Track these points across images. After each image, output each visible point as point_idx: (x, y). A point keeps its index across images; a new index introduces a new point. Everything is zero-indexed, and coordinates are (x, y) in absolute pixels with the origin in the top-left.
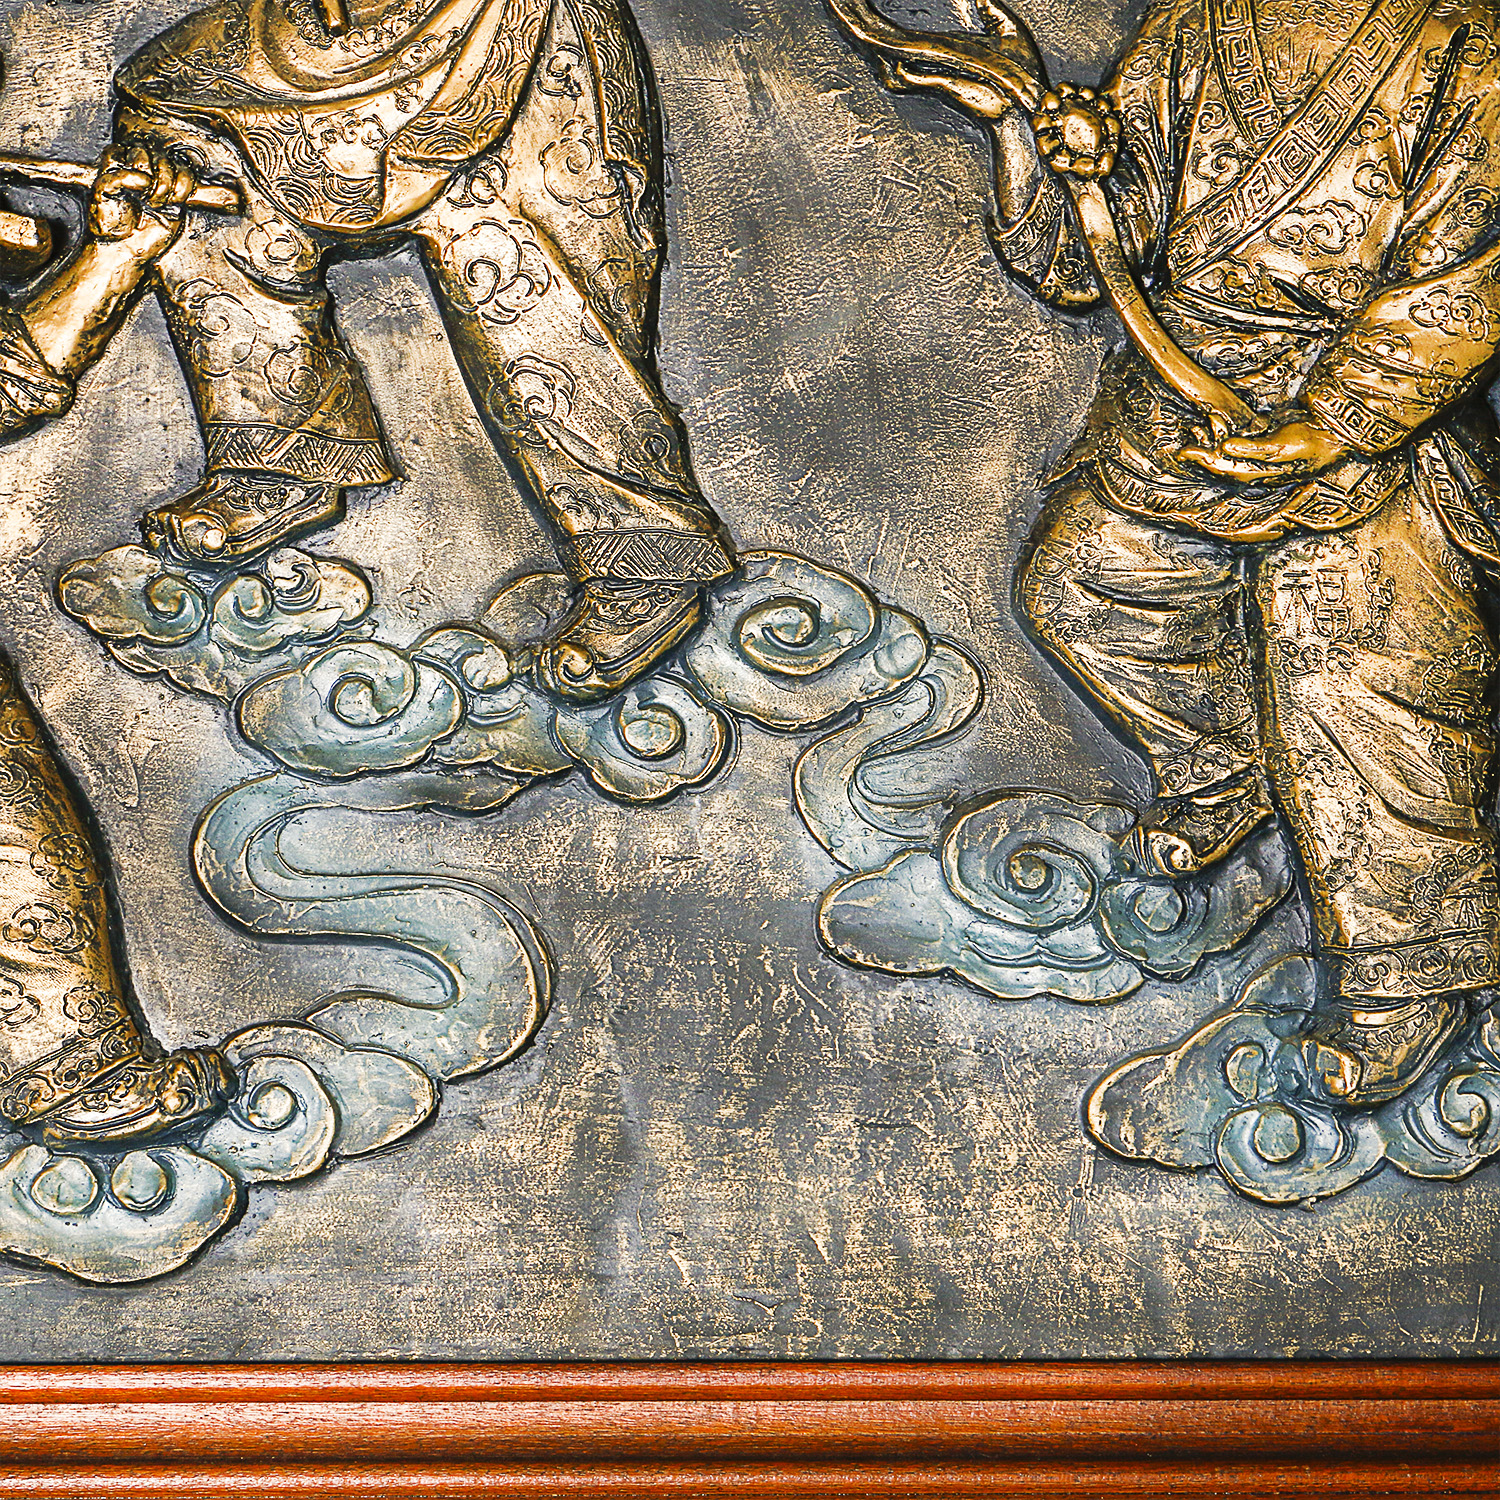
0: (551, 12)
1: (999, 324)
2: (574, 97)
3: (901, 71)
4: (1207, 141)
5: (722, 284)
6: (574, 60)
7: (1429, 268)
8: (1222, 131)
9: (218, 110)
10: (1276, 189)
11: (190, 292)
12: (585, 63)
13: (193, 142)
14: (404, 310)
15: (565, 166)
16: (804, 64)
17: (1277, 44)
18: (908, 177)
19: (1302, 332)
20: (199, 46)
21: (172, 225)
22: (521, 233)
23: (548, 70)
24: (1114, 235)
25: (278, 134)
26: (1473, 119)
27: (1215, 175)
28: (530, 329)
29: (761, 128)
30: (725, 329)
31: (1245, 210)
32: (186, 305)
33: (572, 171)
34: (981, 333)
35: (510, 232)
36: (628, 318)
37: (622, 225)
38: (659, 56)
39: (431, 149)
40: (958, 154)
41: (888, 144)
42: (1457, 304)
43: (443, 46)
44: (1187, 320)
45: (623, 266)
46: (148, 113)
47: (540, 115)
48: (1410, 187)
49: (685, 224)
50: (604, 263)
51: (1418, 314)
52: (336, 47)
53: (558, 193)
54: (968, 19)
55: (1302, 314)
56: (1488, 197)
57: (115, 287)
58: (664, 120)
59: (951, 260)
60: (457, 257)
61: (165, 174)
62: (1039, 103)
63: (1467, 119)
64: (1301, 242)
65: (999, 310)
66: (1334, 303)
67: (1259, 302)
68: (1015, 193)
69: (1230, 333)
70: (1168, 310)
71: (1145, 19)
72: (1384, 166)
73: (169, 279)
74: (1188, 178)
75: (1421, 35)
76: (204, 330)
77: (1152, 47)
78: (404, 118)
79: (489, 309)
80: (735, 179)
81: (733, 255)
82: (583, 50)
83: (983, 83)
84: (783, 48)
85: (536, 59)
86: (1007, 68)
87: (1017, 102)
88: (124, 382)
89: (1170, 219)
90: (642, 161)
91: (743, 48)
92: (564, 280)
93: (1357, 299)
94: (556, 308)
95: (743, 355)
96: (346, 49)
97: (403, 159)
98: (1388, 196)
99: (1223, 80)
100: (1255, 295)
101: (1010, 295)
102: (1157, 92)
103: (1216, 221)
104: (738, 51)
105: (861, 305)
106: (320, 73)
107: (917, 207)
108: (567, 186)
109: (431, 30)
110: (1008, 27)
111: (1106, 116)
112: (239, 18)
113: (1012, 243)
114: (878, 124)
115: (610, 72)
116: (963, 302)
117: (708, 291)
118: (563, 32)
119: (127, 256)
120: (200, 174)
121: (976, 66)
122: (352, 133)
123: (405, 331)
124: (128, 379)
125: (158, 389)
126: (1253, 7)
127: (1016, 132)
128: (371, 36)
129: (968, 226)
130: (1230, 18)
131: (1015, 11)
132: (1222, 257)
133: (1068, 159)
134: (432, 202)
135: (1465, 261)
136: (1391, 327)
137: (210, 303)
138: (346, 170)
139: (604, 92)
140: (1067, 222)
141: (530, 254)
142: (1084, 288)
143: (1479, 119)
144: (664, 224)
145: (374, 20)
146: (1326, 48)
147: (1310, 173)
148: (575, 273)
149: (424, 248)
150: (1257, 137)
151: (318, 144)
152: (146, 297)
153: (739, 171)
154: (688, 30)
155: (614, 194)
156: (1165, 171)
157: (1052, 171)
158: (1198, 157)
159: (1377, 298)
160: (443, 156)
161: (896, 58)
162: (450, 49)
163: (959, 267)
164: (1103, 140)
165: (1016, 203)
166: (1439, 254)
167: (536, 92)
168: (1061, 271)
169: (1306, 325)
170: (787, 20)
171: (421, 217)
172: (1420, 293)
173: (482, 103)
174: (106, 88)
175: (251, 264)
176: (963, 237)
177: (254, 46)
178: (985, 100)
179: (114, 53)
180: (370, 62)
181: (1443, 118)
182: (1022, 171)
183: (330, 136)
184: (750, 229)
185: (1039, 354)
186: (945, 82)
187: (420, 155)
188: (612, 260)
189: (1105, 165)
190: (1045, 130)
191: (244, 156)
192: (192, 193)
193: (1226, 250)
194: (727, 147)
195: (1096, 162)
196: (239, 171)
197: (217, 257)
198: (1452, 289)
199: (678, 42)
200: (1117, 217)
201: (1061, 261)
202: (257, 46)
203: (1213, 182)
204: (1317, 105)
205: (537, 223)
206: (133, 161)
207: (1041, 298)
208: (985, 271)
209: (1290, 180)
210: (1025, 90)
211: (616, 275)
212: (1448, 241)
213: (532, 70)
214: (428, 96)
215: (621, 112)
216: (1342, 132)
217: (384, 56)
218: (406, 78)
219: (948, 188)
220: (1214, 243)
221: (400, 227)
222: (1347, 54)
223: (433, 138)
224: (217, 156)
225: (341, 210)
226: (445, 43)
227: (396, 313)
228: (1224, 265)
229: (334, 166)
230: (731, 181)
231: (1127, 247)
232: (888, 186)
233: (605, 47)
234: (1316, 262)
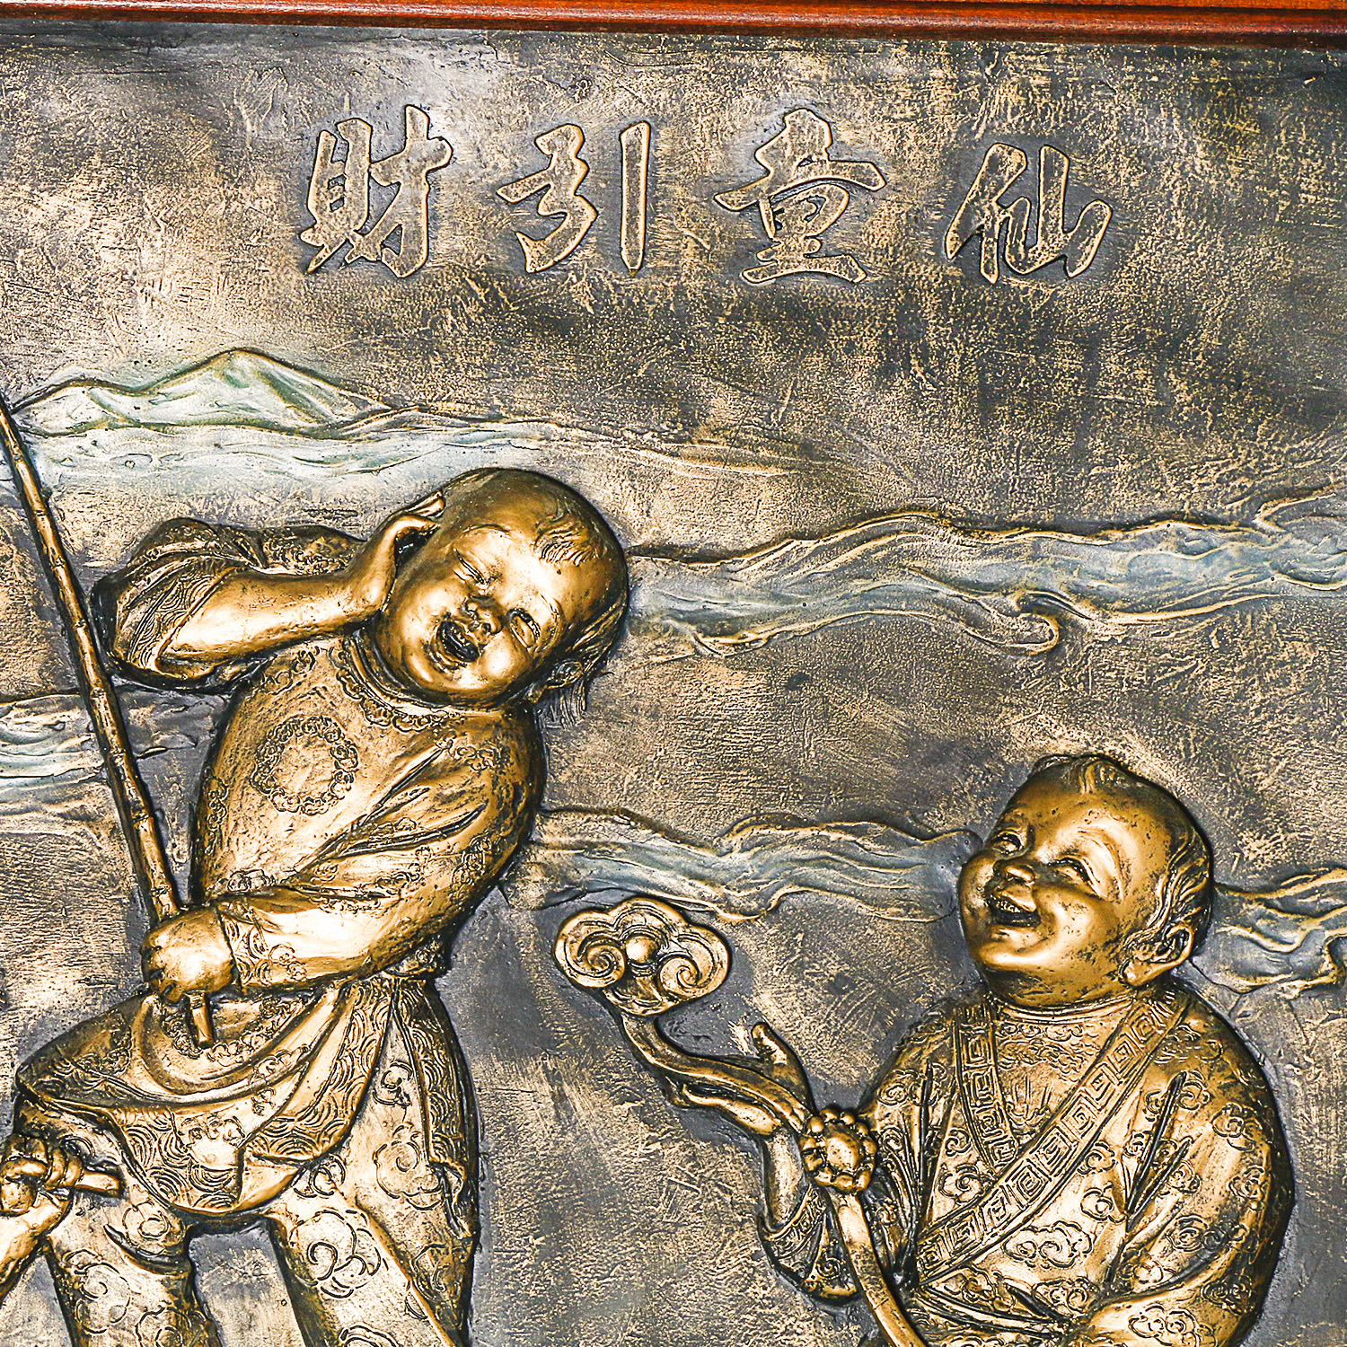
0: (386, 1034)
1: (767, 1311)
2: (404, 1106)
3: (685, 1092)
4: (952, 1164)
5: (528, 1266)
6: (404, 1074)
7: (1147, 1285)
8: (965, 1155)
9: (104, 1110)
10: (1012, 1209)
11: (75, 1260)
12: (414, 1077)
13: (81, 1134)
14: (254, 1278)
15: (394, 1165)
16: (602, 1079)
17: (1015, 1081)
18: (690, 1180)
19: (1035, 1334)
20: (88, 1051)
21: (61, 1205)
22: (357, 1222)
23: (382, 1082)
24: (868, 1242)
25: (153, 1131)
26: (1187, 1157)
27: (959, 1193)
28: (362, 1303)
29: (563, 1133)
30: (529, 1306)
31: (985, 1226)
32: (72, 1270)
33: (401, 1169)
34: (752, 1318)
35: (346, 1221)
36: (446, 1296)
37: (443, 1216)
38: (477, 1069)
39: (281, 1149)
40: (734, 1161)
41: (674, 1150)
42: (1172, 1319)
43: (293, 1060)
44: (932, 1316)
45: (442, 1250)
46: (44, 1107)
47: (374, 1120)
48: (1131, 1212)
49: (496, 1213)
50: (426, 1248)
51: (1137, 1325)
52: (203, 1057)
53: (388, 1188)
54: (745, 1045)
55: (1034, 1318)
56: (1201, 1226)
57: (13, 1254)
58: (480, 1123)
59: (727, 1253)
60: (302, 1239)
61: (58, 1162)
62: (806, 1125)
63: (1183, 1156)
64: (1034, 1256)
65: (768, 1298)
66: (1062, 1310)
67: (996, 1306)
68: (782, 1199)
69: (970, 1331)
70: (916, 1307)
71: (900, 1052)
72: (1108, 1193)
73: (58, 1248)
74: (935, 1194)
75: (1143, 1081)
76: (86, 1293)
77: (906, 1078)
78: (259, 1120)
79: (327, 1284)
80: (540, 1177)
81: (537, 1242)
82: (413, 1067)
83: (756, 1105)
84: (584, 1065)
85: (373, 1073)
86: (778, 1094)
87: (786, 1123)
88: (17, 1331)
89: (919, 1228)
90: (461, 1162)
91: (550, 1064)
92: (392, 1262)
93: (1083, 1307)
94: (384, 1286)
95: (544, 1329)
96: (211, 1059)
97: (259, 1156)
98: (1112, 1219)
99: (967, 1110)
100: (993, 1300)
101: (777, 1286)
102: (909, 1117)
103: (960, 1234)
104: (545, 1067)
105: (647, 1289)
106: (190, 1079)
107: (697, 1206)
108: (396, 1181)
109: (283, 1046)
110: (780, 1056)
111: (863, 1139)
112: (123, 1029)
113: (780, 1242)
114: (665, 1133)
115: (435, 1087)
116: (736, 1291)
117: (515, 1273)
118: (397, 1051)
119: (23, 1229)
120: (86, 1162)
121: (752, 1091)
122: (215, 1131)
123: (255, 1296)
124: (20, 1329)
125: (46, 1338)
126: (994, 1047)
127: (785, 1147)
128: (233, 1049)
129: (741, 1224)
130: (975, 1056)
131: (786, 1039)
132: (963, 1265)
133: (829, 1176)
134: (282, 1192)
135: (1179, 1281)
136: (1113, 1336)
137: (92, 1271)
138: (209, 1162)
139: (429, 1104)
140: (829, 1226)
141: (363, 1239)
142: (842, 1285)
143: (1194, 1156)
144: (478, 1214)
145: (237, 1036)
146: (1059, 1087)
147: (1042, 1196)
148: (400, 1256)
149: (273, 1227)
150: (996, 1163)
151: (186, 1140)
152: (37, 1260)
153: (544, 1169)
154: (503, 1048)
155: (436, 1190)
156: (915, 1185)
157: (815, 1184)
158: (944, 1177)
159: (1101, 1309)
160: (292, 1156)
161: (682, 1081)
162: (300, 1063)
163: (733, 1259)
164: (861, 1160)
165: (784, 1207)
166: (1156, 1273)
167: (371, 1101)
168: (822, 1269)
169: (1038, 1327)
170: (588, 1041)
171: (272, 1205)
172: (1138, 1308)
173: (326, 1111)
174: (10, 1082)
175: (127, 1238)
176: (737, 1234)
177: (135, 1055)
178: (759, 1120)
179: (17, 1053)
180: (231, 1071)
181: (1161, 1154)
182: (789, 1181)
183: (196, 1133)
184: (551, 1220)
185: (802, 1337)
186: (724, 1103)
187: (272, 1154)
188: (434, 1246)
189: (862, 1182)
190: (810, 1151)
191: (125, 1147)
192: (80, 1179)
193: (967, 1258)
194: (534, 1149)
195: (855, 1179)
196: (119, 1160)
197: (99, 1231)
198: (1167, 1306)
199: (494, 1058)
200: (871, 1224)
201: (822, 1260)
202: (137, 1054)
203: (957, 1199)
204: (1049, 1138)
205: (369, 1213)
206: (32, 1150)
207: (805, 1291)
208: (756, 1264)
209: (1024, 1202)
210: (793, 1113)
211: (436, 1259)
212: (1165, 1263)
213: (369, 1083)
214: (280, 1103)
215: (444, 1121)
216: (1072, 1162)
217: (244, 1066)
218: (261, 1087)
219: (725, 1191)
220: (957, 1252)
221: (254, 1212)
222: (1077, 1094)
223: (284, 1140)
224: (101, 1146)
225: (204, 1196)
226: (295, 1057)
227: (247, 1280)
228: (965, 1272)
229: (199, 1159)
230: (537, 1178)
231: (881, 1251)
232: (672, 1187)
233: (431, 1065)
234: (1047, 1274)
